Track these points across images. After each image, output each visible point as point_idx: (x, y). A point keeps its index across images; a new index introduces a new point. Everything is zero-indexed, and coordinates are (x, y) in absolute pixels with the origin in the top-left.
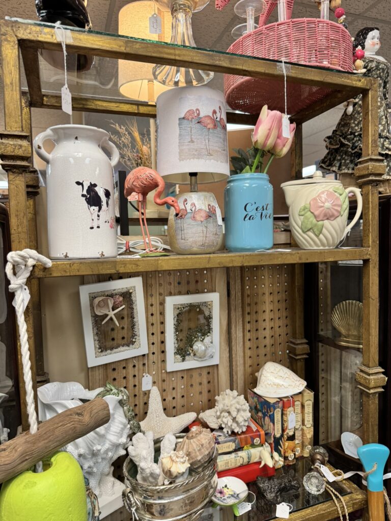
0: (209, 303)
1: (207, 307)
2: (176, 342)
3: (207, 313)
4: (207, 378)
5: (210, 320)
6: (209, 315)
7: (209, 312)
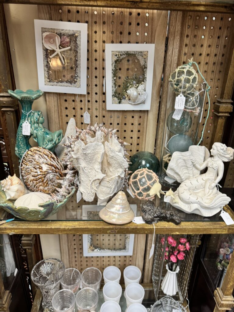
0: (144, 53)
1: (143, 56)
2: (114, 86)
3: (142, 63)
4: (139, 121)
5: (145, 70)
6: (144, 65)
7: (144, 62)
